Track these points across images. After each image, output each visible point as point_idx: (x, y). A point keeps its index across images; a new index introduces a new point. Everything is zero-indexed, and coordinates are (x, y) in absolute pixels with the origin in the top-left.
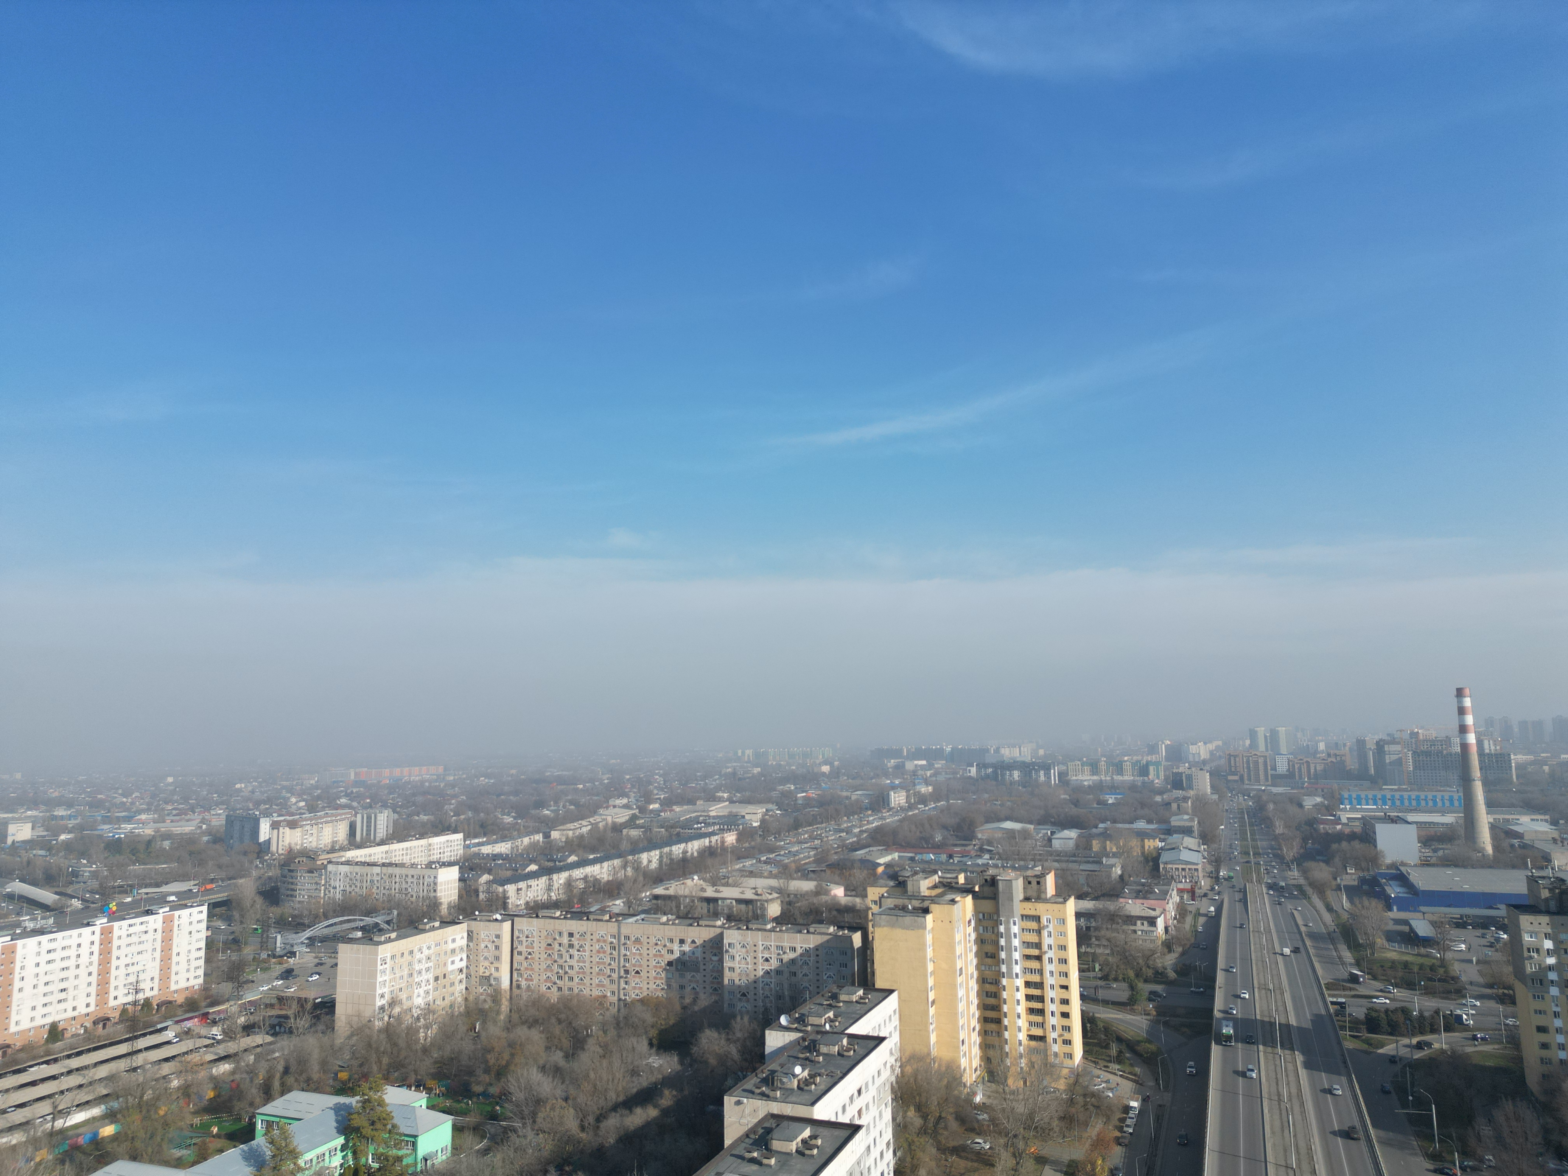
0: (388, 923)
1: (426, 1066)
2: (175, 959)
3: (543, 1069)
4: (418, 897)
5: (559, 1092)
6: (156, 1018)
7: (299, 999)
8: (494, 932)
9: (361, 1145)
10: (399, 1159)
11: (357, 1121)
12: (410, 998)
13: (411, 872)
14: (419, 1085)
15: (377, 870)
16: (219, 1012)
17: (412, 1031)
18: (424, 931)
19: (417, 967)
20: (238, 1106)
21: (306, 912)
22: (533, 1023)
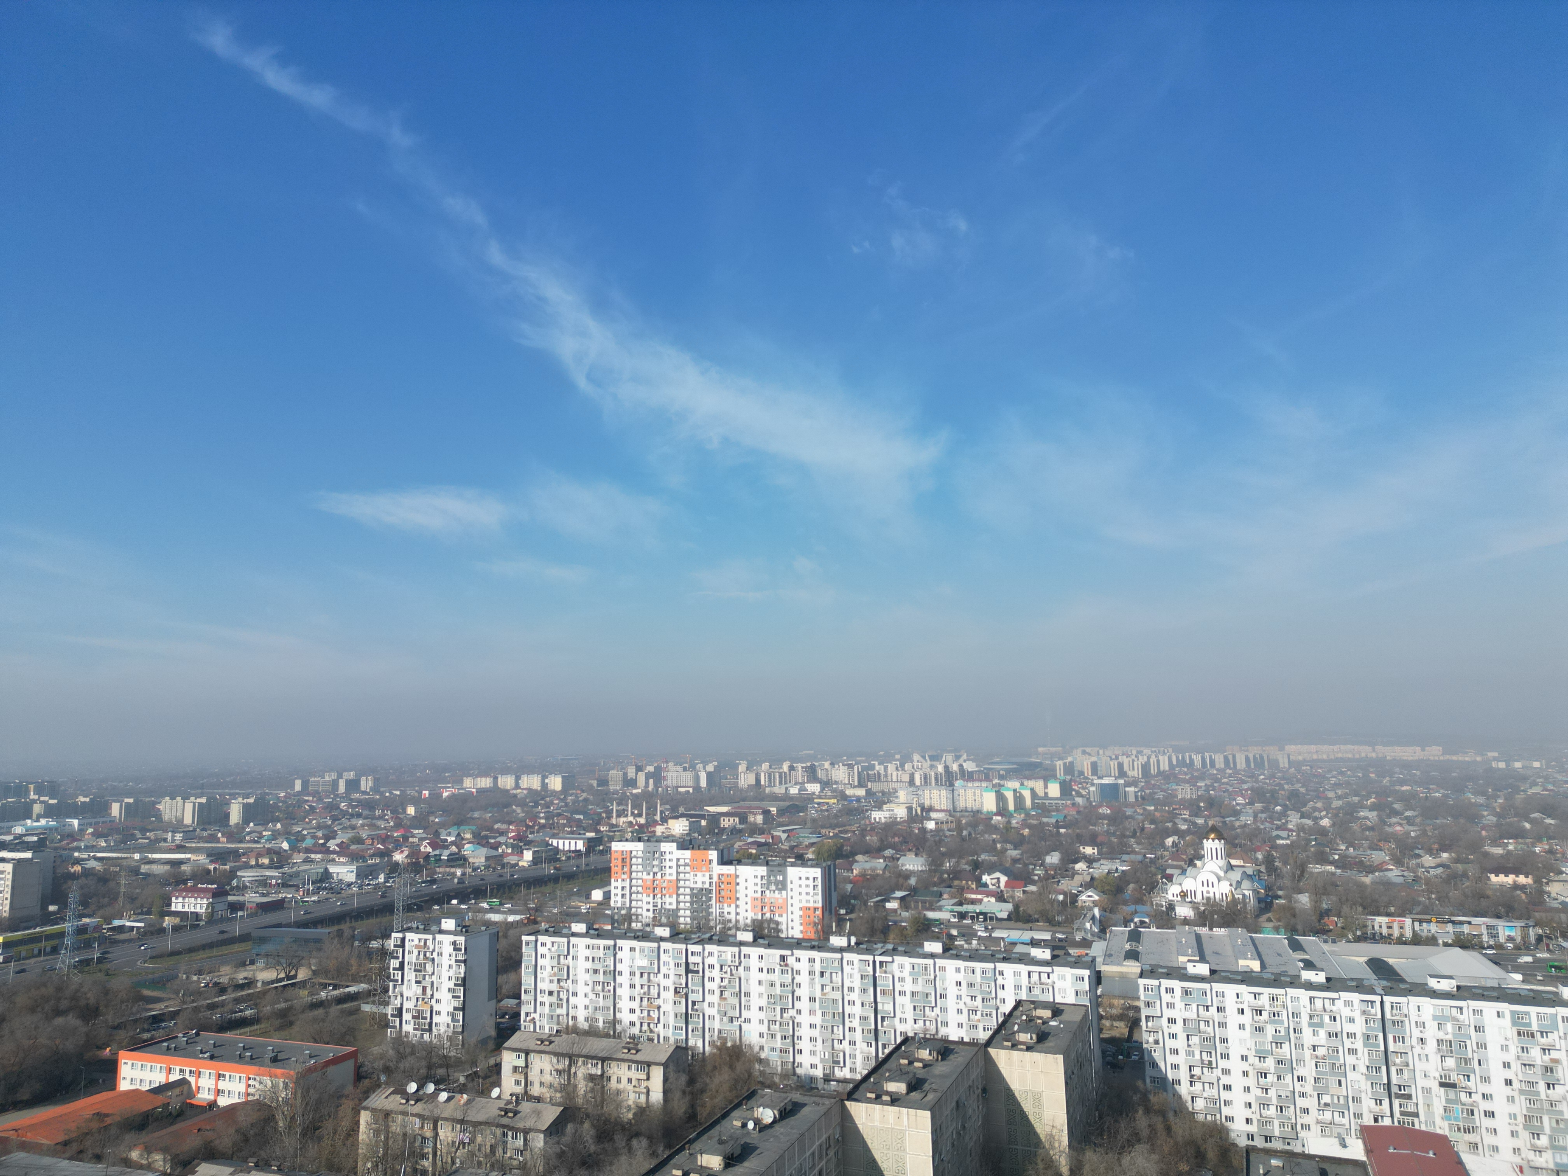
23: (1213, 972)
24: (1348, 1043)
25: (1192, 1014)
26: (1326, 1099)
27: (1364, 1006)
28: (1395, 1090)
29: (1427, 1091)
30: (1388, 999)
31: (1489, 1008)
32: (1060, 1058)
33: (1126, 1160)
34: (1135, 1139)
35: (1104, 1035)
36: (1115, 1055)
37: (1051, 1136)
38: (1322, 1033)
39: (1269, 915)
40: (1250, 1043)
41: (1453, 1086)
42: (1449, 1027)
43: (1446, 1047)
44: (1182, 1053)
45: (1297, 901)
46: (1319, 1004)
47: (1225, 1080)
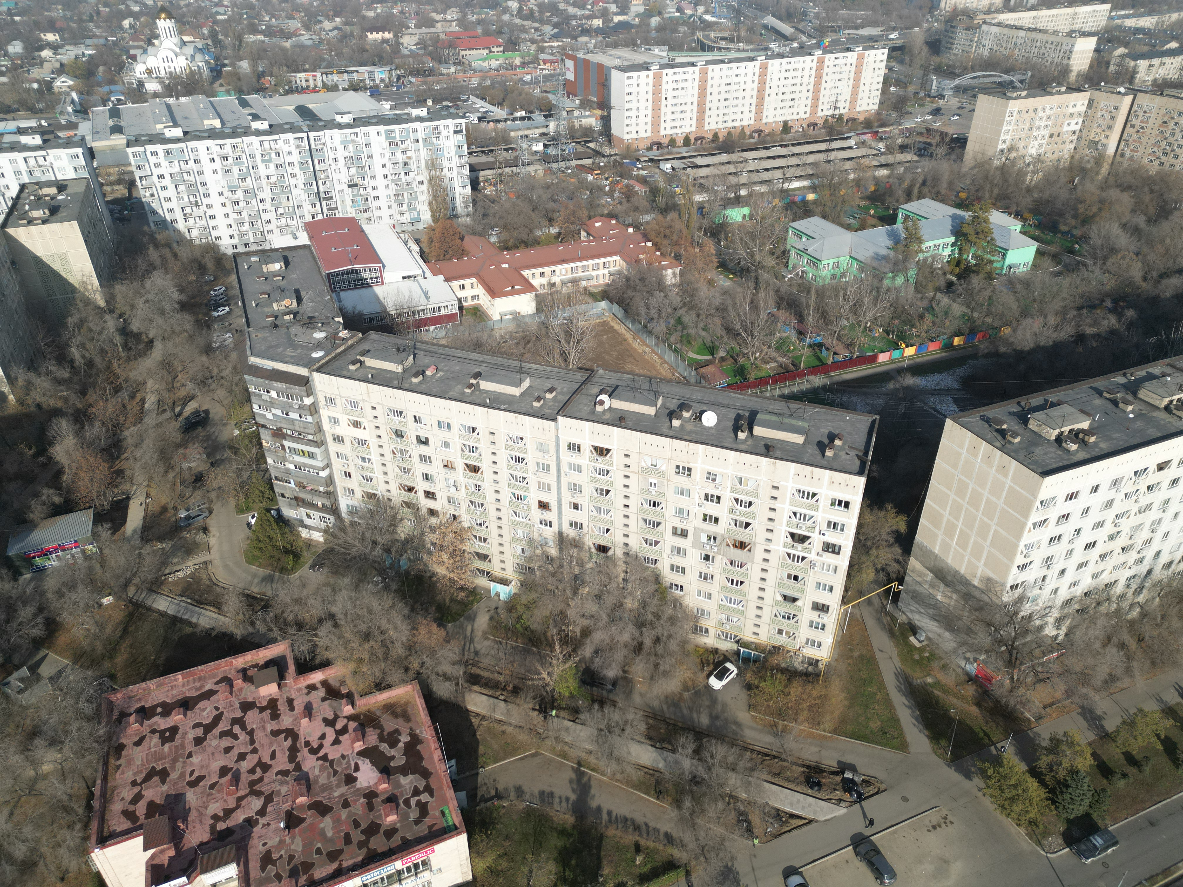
0: (1021, 82)
1: (1027, 202)
2: (862, 88)
3: (1124, 226)
4: (1053, 62)
5: (1133, 247)
6: (845, 129)
7: (942, 133)
8: (1113, 104)
9: (966, 246)
10: (991, 262)
11: (965, 230)
12: (1025, 147)
13: (1052, 38)
14: (1018, 215)
15: (1022, 33)
16: (885, 132)
17: (1021, 174)
18: (1050, 94)
19: (1037, 123)
20: (888, 200)
21: (958, 64)
22: (1126, 188)
23: (185, 133)
24: (290, 170)
25: (175, 169)
26: (281, 210)
27: (297, 142)
28: (322, 195)
29: (341, 192)
30: (312, 135)
31: (372, 130)
32: (75, 223)
33: (148, 284)
34: (152, 267)
35: (109, 198)
36: (121, 212)
37: (83, 282)
38: (272, 166)
39: (221, 81)
40: (223, 183)
41: (356, 185)
42: (351, 147)
43: (350, 160)
44: (174, 199)
45: (240, 67)
46: (266, 145)
47: (210, 212)
